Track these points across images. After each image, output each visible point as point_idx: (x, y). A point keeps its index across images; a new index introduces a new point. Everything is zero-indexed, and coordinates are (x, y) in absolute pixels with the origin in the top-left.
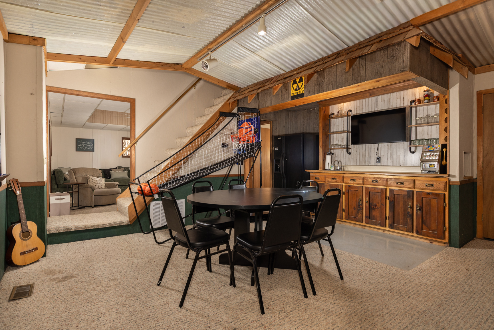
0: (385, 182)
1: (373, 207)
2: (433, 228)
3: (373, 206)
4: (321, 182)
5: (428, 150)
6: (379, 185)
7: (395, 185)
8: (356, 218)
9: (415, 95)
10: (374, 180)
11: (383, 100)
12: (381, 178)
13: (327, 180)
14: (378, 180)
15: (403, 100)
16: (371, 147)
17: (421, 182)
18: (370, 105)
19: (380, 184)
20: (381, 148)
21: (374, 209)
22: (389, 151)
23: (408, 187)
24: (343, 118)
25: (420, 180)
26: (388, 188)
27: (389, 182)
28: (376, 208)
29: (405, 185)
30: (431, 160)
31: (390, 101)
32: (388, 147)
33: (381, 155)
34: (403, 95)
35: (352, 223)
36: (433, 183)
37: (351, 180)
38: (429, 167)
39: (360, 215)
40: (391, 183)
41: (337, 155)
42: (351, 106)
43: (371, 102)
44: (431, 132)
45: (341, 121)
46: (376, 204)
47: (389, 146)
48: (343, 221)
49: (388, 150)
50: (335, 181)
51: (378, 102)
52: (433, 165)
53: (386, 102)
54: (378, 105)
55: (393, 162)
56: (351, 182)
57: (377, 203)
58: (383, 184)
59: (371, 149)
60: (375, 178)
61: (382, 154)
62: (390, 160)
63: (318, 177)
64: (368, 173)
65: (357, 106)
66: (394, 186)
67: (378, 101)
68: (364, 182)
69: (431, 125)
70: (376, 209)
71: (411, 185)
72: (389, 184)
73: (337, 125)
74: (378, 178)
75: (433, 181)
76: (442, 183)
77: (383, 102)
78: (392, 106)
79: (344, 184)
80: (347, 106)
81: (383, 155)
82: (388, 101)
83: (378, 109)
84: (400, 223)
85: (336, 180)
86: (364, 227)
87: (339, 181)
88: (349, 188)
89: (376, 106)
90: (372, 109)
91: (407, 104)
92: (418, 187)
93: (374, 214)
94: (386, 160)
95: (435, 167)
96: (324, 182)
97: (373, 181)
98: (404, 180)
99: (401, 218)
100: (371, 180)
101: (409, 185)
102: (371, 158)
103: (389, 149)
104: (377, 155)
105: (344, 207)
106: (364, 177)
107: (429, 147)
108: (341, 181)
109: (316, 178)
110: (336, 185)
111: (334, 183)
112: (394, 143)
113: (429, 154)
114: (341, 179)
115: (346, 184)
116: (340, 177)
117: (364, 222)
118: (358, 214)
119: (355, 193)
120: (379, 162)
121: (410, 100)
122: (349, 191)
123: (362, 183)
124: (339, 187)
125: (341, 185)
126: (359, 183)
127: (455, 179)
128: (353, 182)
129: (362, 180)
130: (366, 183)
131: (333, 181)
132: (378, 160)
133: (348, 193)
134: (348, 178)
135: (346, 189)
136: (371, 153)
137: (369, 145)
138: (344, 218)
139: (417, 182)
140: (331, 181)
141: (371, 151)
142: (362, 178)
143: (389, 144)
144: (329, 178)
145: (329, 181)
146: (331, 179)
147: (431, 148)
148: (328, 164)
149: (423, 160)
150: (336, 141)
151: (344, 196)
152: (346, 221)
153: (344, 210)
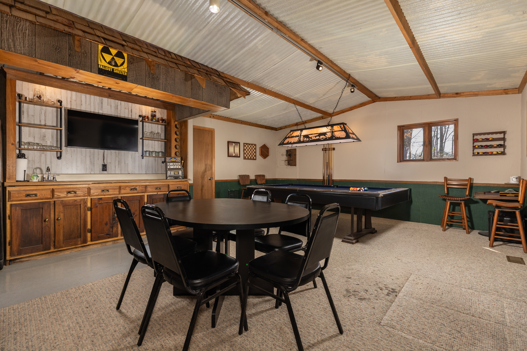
0: (144, 189)
4: (42, 199)
5: (171, 161)
9: (142, 111)
11: (109, 104)
13: (55, 196)
15: (131, 112)
18: (91, 104)
19: (139, 191)
20: (107, 155)
22: (117, 158)
23: (164, 191)
25: (172, 185)
26: (146, 194)
29: (162, 190)
30: (175, 169)
31: (117, 108)
33: (107, 162)
34: (131, 107)
35: (99, 243)
36: (181, 186)
37: (103, 191)
38: (174, 174)
39: (115, 229)
40: (150, 189)
42: (61, 95)
43: (93, 101)
44: (155, 146)
45: (41, 110)
47: (117, 153)
48: (88, 245)
49: (115, 158)
50: (74, 194)
51: (104, 105)
52: (178, 172)
53: (112, 108)
54: (103, 107)
55: (121, 170)
56: (102, 194)
57: (135, 211)
59: (94, 154)
60: (133, 186)
61: (109, 161)
62: (118, 167)
63: (34, 192)
64: (127, 182)
65: (71, 98)
66: (153, 192)
67: (103, 103)
68: (120, 192)
69: (155, 140)
72: (148, 190)
74: (137, 186)
75: (180, 184)
76: (186, 185)
77: (109, 107)
78: (119, 114)
79: (89, 198)
80: (53, 93)
81: (110, 163)
82: (115, 107)
83: (104, 113)
86: (116, 242)
87: (82, 194)
89: (100, 107)
91: (135, 117)
92: (171, 190)
94: (113, 168)
95: (179, 174)
97: (131, 189)
98: (161, 186)
100: (129, 188)
101: (165, 189)
102: (94, 165)
104: (103, 162)
105: (89, 227)
106: (121, 186)
107: (171, 158)
108: (86, 193)
109: (28, 195)
110: (76, 201)
111: (71, 198)
112: (122, 151)
113: (172, 164)
114: (86, 191)
115: (92, 197)
116: (83, 189)
117: (119, 235)
118: (112, 229)
119: (108, 206)
120: (106, 170)
121: (138, 115)
122: (98, 205)
123: (118, 193)
124: (82, 203)
125: (84, 199)
126: (113, 193)
127: (191, 182)
128: (105, 194)
129: (118, 190)
130: (122, 193)
131: (69, 195)
132: (104, 168)
133: (97, 207)
134: (97, 188)
135: (92, 202)
136: (94, 159)
137: (92, 150)
138: (88, 240)
139: (170, 186)
140: (65, 195)
141: (94, 157)
142: (118, 187)
143: (117, 151)
144: (61, 192)
145: (61, 196)
146: (66, 193)
147: (173, 160)
148: (24, 172)
149: (168, 169)
150: (28, 137)
151: (89, 213)
152: (92, 243)
153: (89, 231)
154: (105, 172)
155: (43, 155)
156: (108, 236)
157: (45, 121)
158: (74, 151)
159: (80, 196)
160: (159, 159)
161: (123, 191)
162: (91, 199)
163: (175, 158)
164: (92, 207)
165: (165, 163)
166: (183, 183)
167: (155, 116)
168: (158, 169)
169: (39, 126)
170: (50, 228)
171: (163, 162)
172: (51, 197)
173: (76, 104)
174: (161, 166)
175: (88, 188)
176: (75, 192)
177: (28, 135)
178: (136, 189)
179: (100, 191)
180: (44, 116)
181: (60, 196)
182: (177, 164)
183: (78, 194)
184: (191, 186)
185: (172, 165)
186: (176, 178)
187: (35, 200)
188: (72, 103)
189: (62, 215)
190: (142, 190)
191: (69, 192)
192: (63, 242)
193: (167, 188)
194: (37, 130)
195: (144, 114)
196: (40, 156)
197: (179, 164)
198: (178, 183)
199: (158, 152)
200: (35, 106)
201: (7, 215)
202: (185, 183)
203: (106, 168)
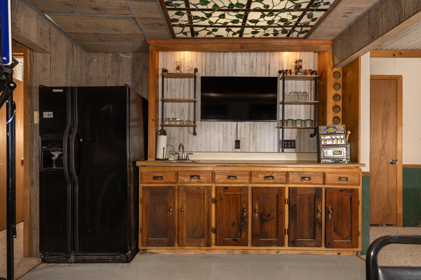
0: (284, 177)
1: (266, 218)
2: (346, 236)
3: (264, 217)
4: (167, 183)
5: (327, 132)
6: (275, 183)
7: (299, 181)
8: (236, 240)
9: (282, 65)
10: (268, 175)
11: (243, 64)
12: (277, 172)
13: (179, 180)
14: (274, 175)
15: (269, 68)
16: (227, 125)
17: (333, 175)
18: (226, 67)
19: (278, 181)
20: (241, 128)
21: (266, 221)
22: (252, 132)
23: (317, 183)
24: (183, 79)
25: (331, 173)
26: (287, 186)
27: (291, 177)
28: (270, 218)
29: (312, 180)
30: (335, 145)
31: (253, 67)
32: (250, 127)
33: (240, 137)
34: (269, 62)
36: (348, 176)
37: (229, 177)
38: (334, 154)
39: (244, 234)
40: (293, 179)
41: (172, 136)
42: (197, 62)
43: (228, 63)
45: (180, 83)
46: (270, 212)
47: (252, 126)
48: (213, 249)
49: (250, 132)
50: (198, 180)
51: (237, 65)
52: (339, 151)
53: (247, 67)
54: (237, 69)
55: (256, 147)
56: (228, 181)
58: (282, 181)
59: (227, 128)
60: (269, 172)
61: (243, 136)
62: (253, 144)
63: (160, 175)
64: (260, 165)
65: (206, 64)
66: (297, 183)
67: (237, 63)
68: (250, 179)
69: (300, 104)
70: (270, 220)
71: (321, 180)
72: (290, 180)
73: (173, 88)
74: (274, 172)
75: (345, 173)
76: (357, 175)
77: (244, 66)
78: (255, 73)
79: (214, 185)
80: (190, 62)
81: (244, 138)
82: (250, 66)
84: (305, 237)
85: (199, 178)
87: (206, 180)
88: (225, 191)
89: (234, 69)
90: (228, 72)
91: (274, 73)
92: (330, 182)
93: (266, 229)
94: (247, 145)
95: (341, 154)
96: (174, 183)
97: (266, 177)
98: (311, 174)
99: (305, 229)
100: (263, 176)
101: (318, 181)
102: (227, 142)
103: (251, 130)
104: (236, 137)
105: (213, 225)
106: (252, 171)
107: (328, 128)
108: (210, 180)
109: (155, 178)
110: (199, 188)
111: (194, 183)
112: (257, 123)
113: (329, 137)
114: (210, 177)
115: (218, 185)
116: (207, 173)
117: (249, 244)
118: (241, 234)
119: (235, 199)
120: (239, 148)
121: (277, 70)
122: (223, 196)
123: (248, 181)
124: (206, 192)
125: (208, 186)
126: (242, 181)
127: (366, 169)
128: (231, 181)
129: (248, 177)
130: (253, 181)
131: (193, 180)
132: (238, 144)
133: (222, 199)
134: (222, 173)
135: (217, 193)
136: (227, 134)
137: (225, 123)
138: (212, 244)
139: (328, 176)
140: (189, 181)
141: (227, 132)
142: (248, 173)
143: (252, 123)
144: (184, 176)
145: (185, 181)
146: (189, 178)
147: (331, 130)
148: (163, 149)
149: (323, 145)
150: (170, 113)
151: (213, 205)
152: (216, 247)
153: (213, 230)
154: (238, 150)
155: (182, 131)
156: (235, 242)
157: (184, 93)
158: (208, 125)
159: (203, 183)
160: (306, 131)
161: (254, 179)
162: (216, 187)
163: (335, 128)
164: (217, 199)
165: (315, 137)
166: (350, 170)
167: (301, 67)
168: (304, 146)
169: (179, 101)
170: (174, 219)
171: (312, 136)
172: (176, 182)
173: (210, 71)
174: (309, 141)
175: (212, 173)
176: (198, 177)
177: (170, 111)
178: (273, 177)
179: (226, 177)
180: (183, 89)
181: (183, 180)
182: (338, 137)
183: (201, 180)
184: (366, 177)
185: (330, 139)
186: (337, 161)
187: (161, 183)
188: (207, 69)
189: (185, 205)
190: (282, 179)
191: (192, 177)
192: (186, 240)
193: (322, 179)
194: (177, 104)
195: (285, 68)
196: (180, 132)
197: (342, 137)
198: (340, 170)
199: (305, 121)
200: (176, 79)
201: (140, 198)
202: (355, 170)
203: (239, 144)
